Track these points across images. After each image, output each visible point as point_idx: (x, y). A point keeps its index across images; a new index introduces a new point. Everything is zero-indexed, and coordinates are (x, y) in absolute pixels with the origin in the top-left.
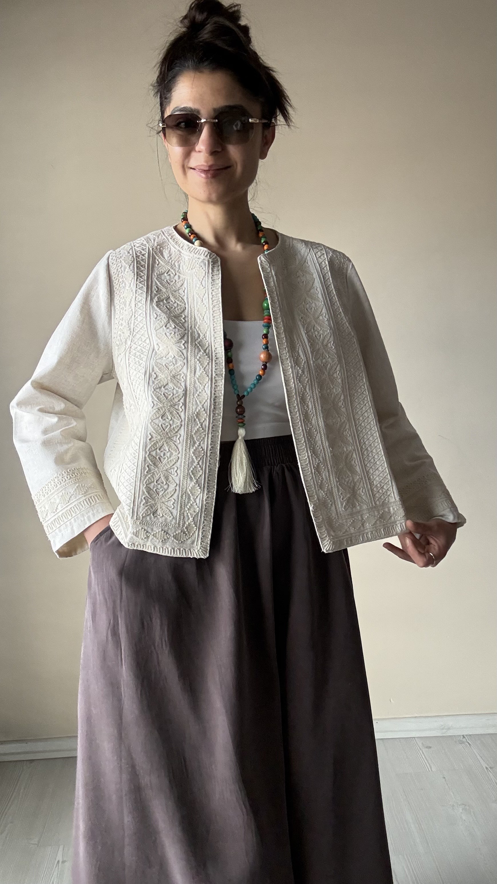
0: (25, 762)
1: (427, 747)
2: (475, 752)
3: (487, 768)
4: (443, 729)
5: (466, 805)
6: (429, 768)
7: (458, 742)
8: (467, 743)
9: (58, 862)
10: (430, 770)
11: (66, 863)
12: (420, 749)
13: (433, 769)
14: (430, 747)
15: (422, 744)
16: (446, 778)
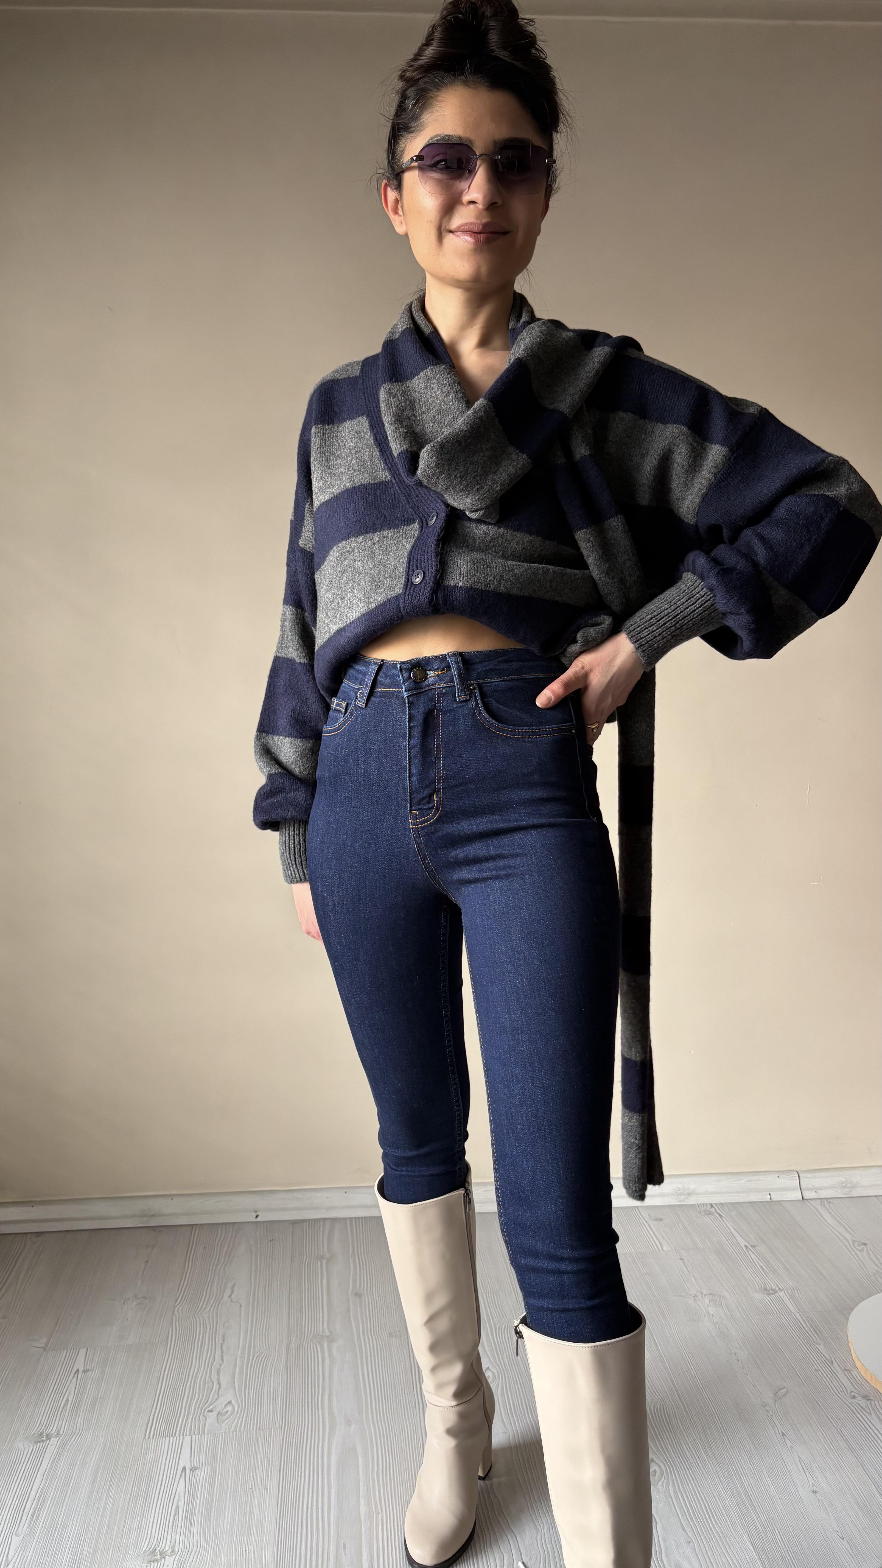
0: (29, 1235)
1: (656, 1220)
2: (730, 1227)
3: (746, 1246)
4: (681, 1194)
5: (714, 1295)
6: (659, 1245)
7: (703, 1213)
8: (717, 1215)
9: (78, 1371)
10: (660, 1248)
11: (89, 1374)
12: (646, 1222)
13: (665, 1248)
14: (661, 1220)
15: (649, 1214)
16: (685, 1261)
